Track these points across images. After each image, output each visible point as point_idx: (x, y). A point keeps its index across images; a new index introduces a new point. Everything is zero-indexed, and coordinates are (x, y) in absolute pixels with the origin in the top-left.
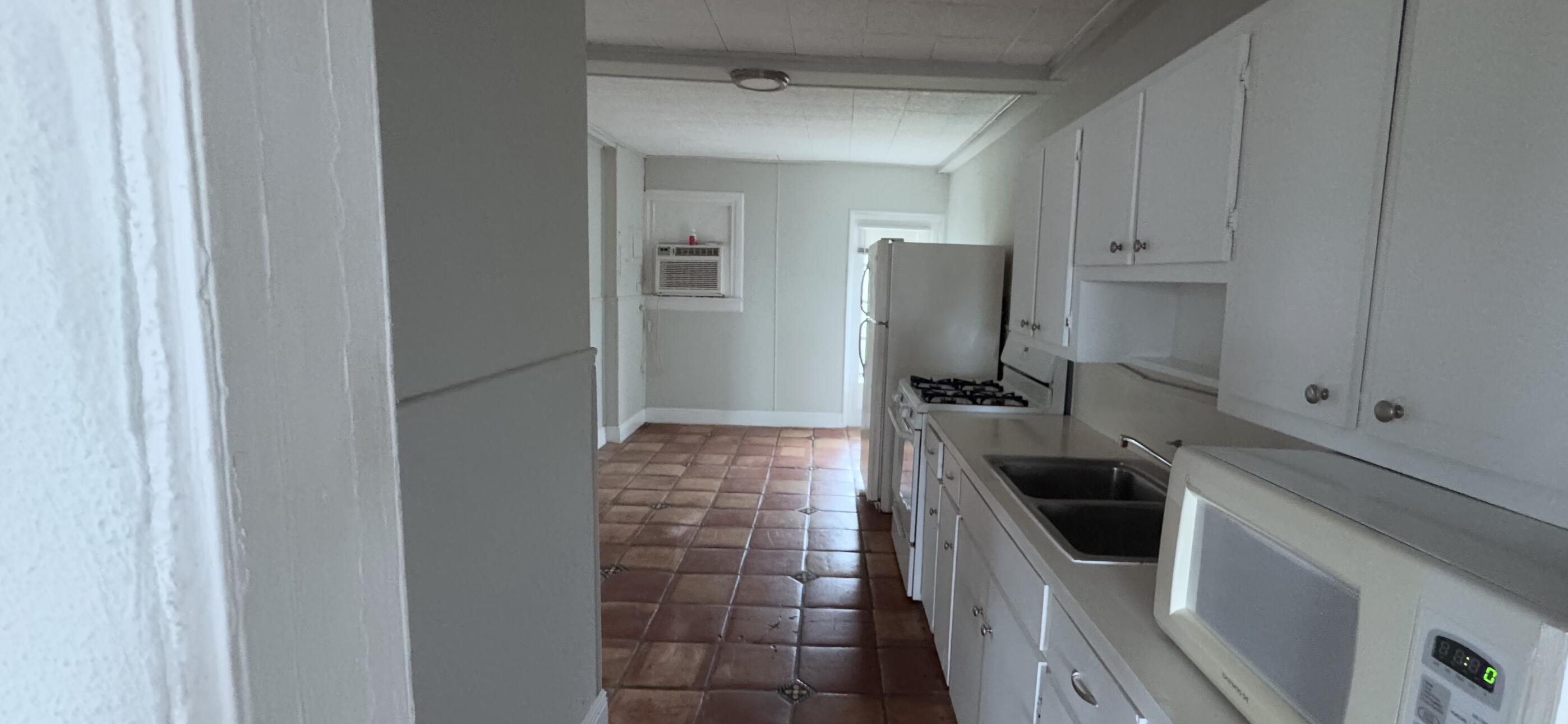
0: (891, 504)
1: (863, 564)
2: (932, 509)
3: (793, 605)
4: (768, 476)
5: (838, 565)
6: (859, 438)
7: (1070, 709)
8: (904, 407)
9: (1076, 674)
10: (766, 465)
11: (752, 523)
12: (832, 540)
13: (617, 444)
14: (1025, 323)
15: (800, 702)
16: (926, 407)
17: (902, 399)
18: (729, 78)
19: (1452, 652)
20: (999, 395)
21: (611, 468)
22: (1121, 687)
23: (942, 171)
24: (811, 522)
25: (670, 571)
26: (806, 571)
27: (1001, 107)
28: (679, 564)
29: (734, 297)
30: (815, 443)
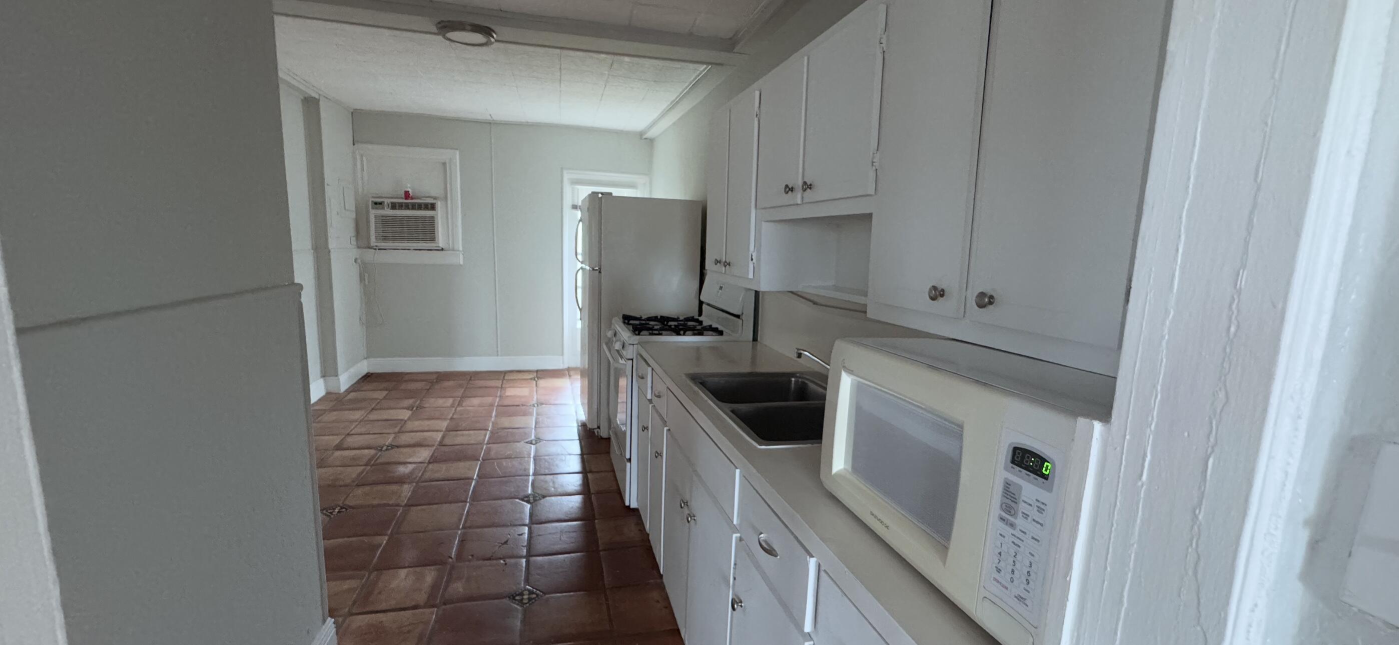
0: (610, 428)
1: (586, 483)
2: (643, 426)
3: (521, 523)
4: (494, 414)
5: (562, 486)
6: (579, 377)
7: (758, 567)
8: (617, 341)
9: (762, 535)
10: (492, 405)
11: (480, 456)
12: (557, 465)
13: (339, 393)
14: (717, 262)
15: (530, 604)
16: (636, 339)
17: (615, 335)
18: (434, 29)
19: (1023, 457)
20: (699, 327)
21: (333, 416)
22: (796, 538)
23: (644, 137)
24: (536, 451)
25: (398, 505)
26: (533, 493)
27: (694, 77)
28: (407, 498)
29: (453, 250)
30: (538, 383)
